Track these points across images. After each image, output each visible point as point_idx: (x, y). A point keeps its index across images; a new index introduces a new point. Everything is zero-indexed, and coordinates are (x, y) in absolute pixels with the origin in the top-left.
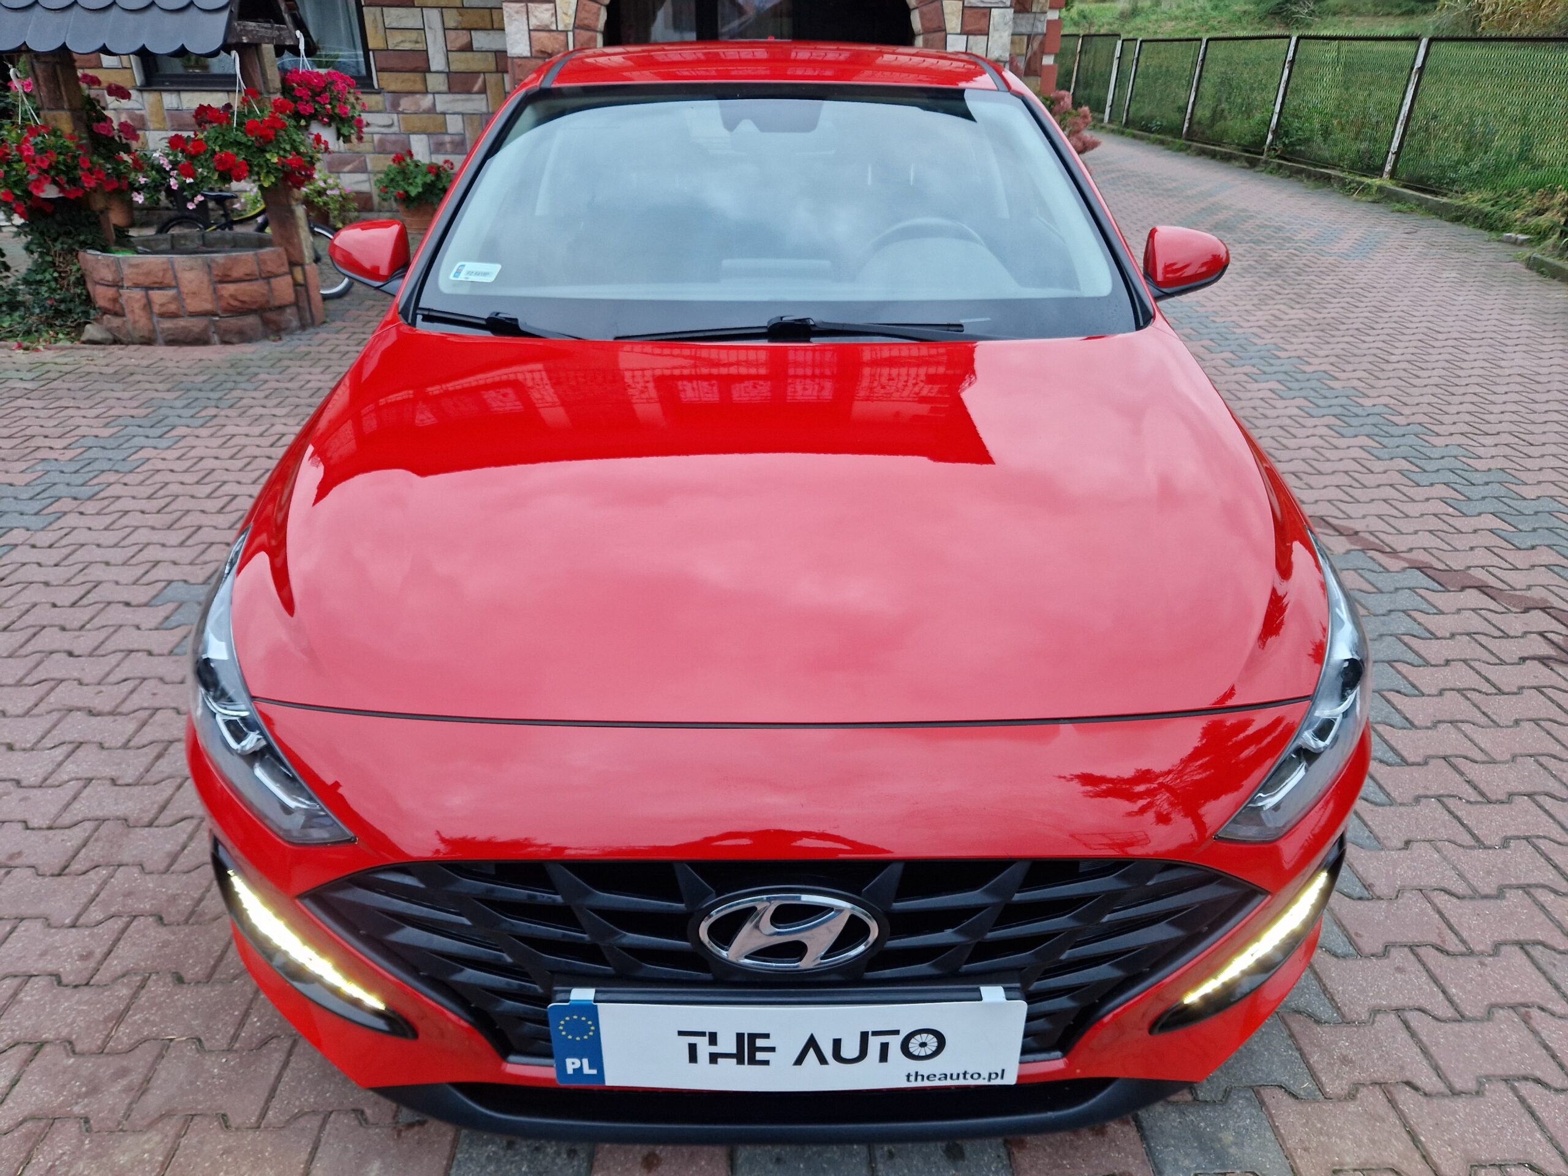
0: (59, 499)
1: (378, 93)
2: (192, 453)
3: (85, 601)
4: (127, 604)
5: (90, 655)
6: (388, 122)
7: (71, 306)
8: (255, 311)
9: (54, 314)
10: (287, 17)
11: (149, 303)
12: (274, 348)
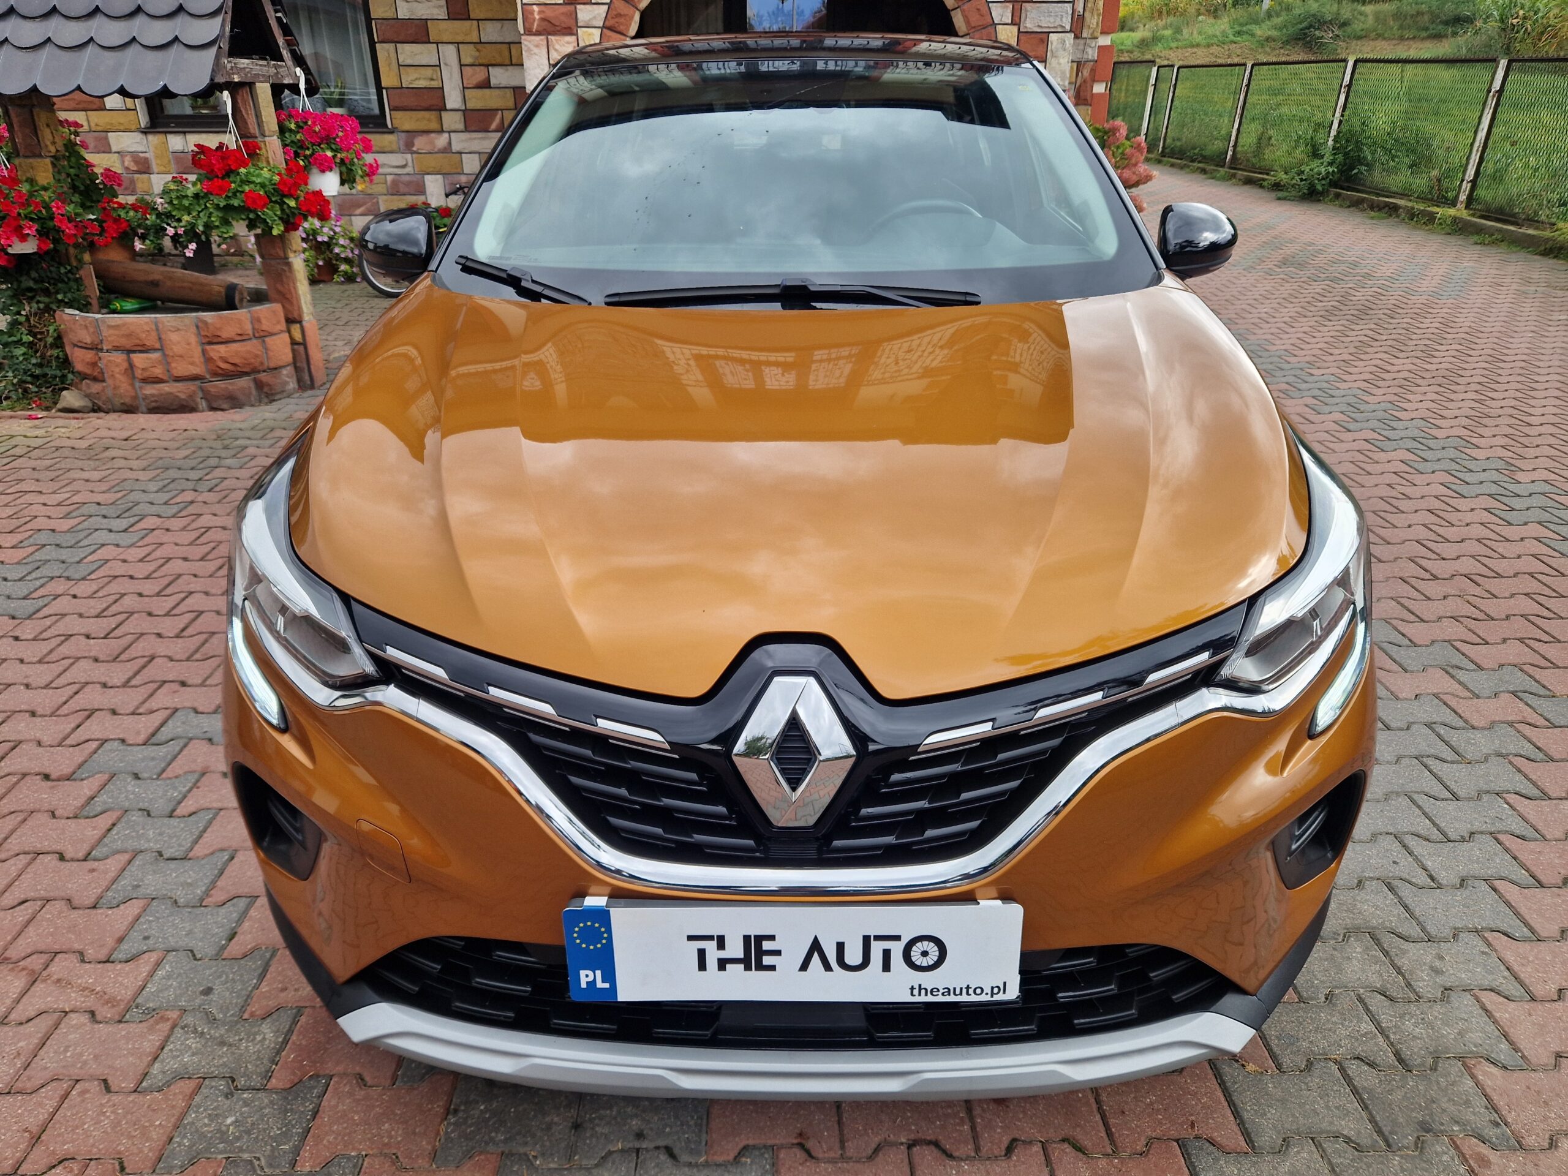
1: (391, 132)
6: (402, 162)
7: (47, 370)
8: (246, 374)
9: (29, 379)
10: (285, 53)
11: (131, 366)
12: (267, 415)
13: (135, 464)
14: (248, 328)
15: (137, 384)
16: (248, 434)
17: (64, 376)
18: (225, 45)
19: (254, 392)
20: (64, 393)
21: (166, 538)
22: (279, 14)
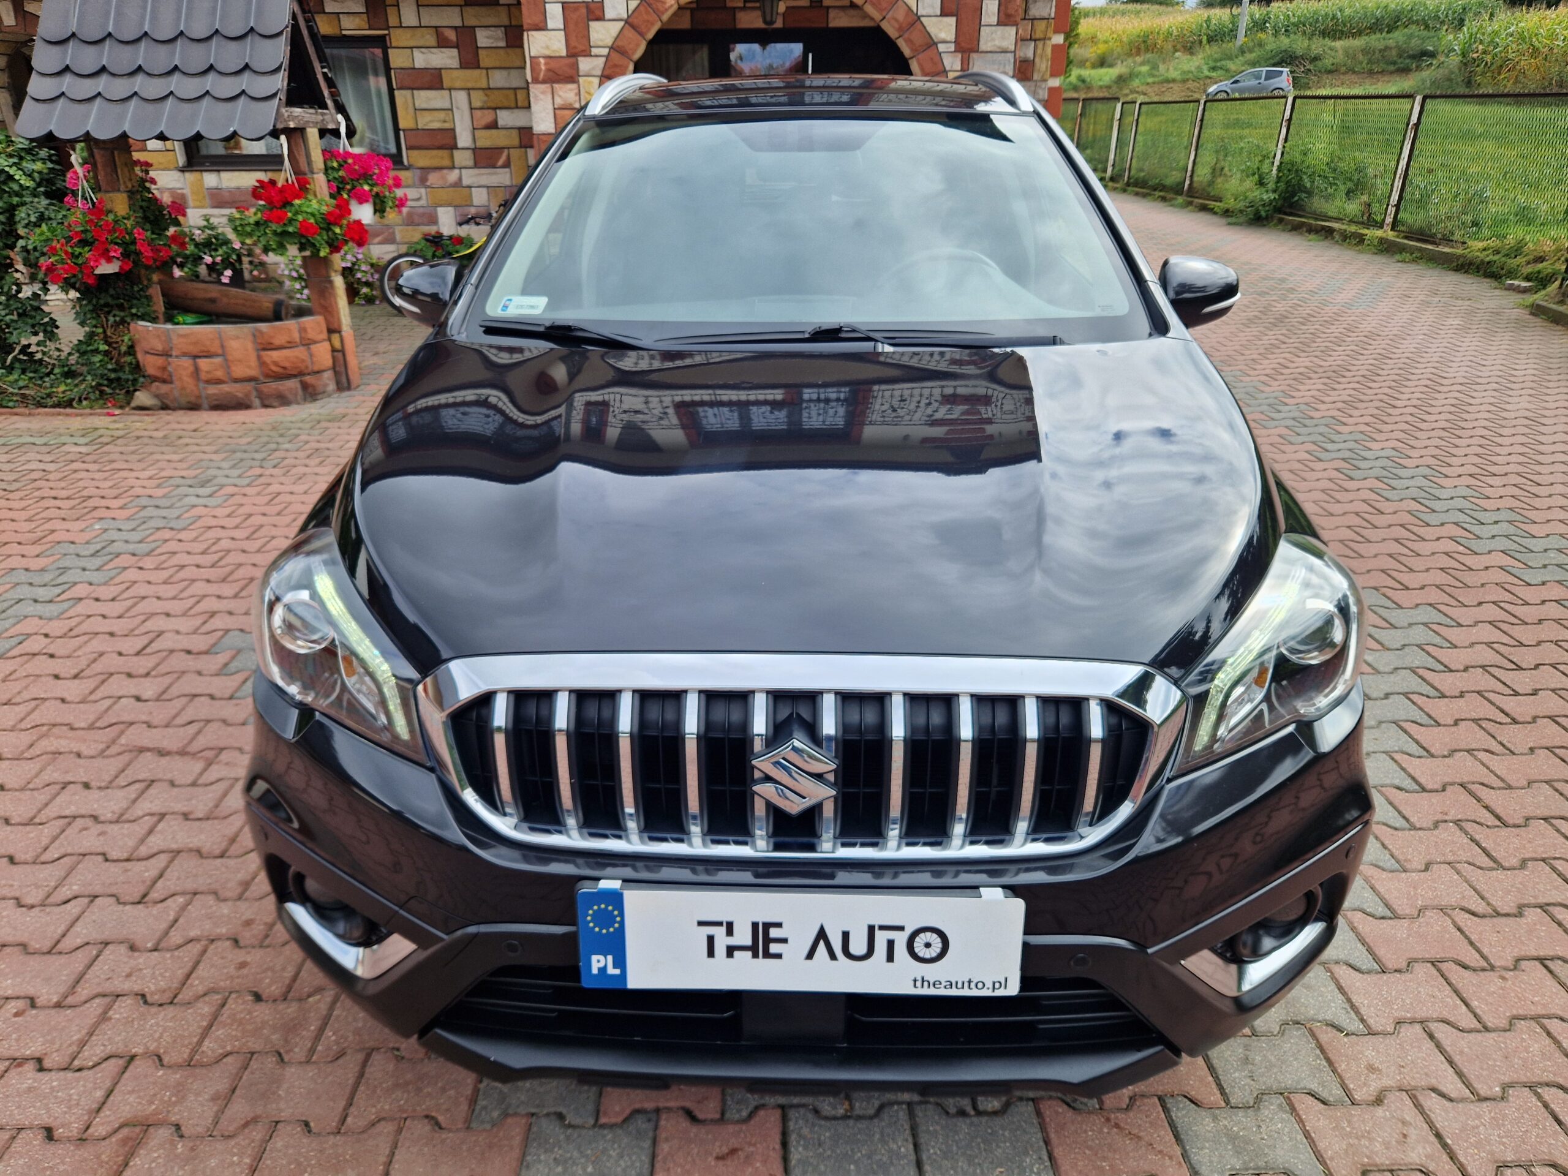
0: (118, 555)
1: (407, 169)
2: (242, 511)
3: (148, 650)
4: (189, 652)
5: (157, 700)
6: (416, 196)
7: (121, 374)
8: (295, 376)
9: (105, 382)
10: (329, 103)
11: (197, 370)
12: (313, 411)
13: (206, 449)
14: (296, 336)
15: (201, 385)
16: (300, 425)
17: (135, 380)
18: (282, 96)
19: (300, 392)
20: (137, 393)
21: (244, 500)
22: (325, 70)
